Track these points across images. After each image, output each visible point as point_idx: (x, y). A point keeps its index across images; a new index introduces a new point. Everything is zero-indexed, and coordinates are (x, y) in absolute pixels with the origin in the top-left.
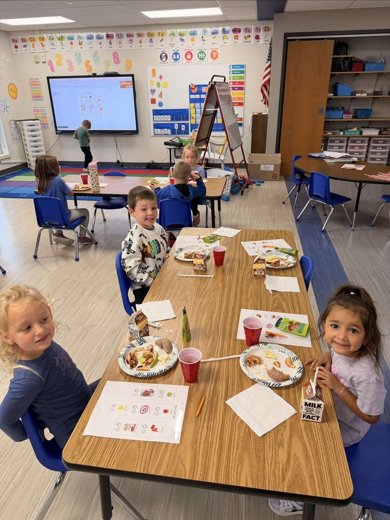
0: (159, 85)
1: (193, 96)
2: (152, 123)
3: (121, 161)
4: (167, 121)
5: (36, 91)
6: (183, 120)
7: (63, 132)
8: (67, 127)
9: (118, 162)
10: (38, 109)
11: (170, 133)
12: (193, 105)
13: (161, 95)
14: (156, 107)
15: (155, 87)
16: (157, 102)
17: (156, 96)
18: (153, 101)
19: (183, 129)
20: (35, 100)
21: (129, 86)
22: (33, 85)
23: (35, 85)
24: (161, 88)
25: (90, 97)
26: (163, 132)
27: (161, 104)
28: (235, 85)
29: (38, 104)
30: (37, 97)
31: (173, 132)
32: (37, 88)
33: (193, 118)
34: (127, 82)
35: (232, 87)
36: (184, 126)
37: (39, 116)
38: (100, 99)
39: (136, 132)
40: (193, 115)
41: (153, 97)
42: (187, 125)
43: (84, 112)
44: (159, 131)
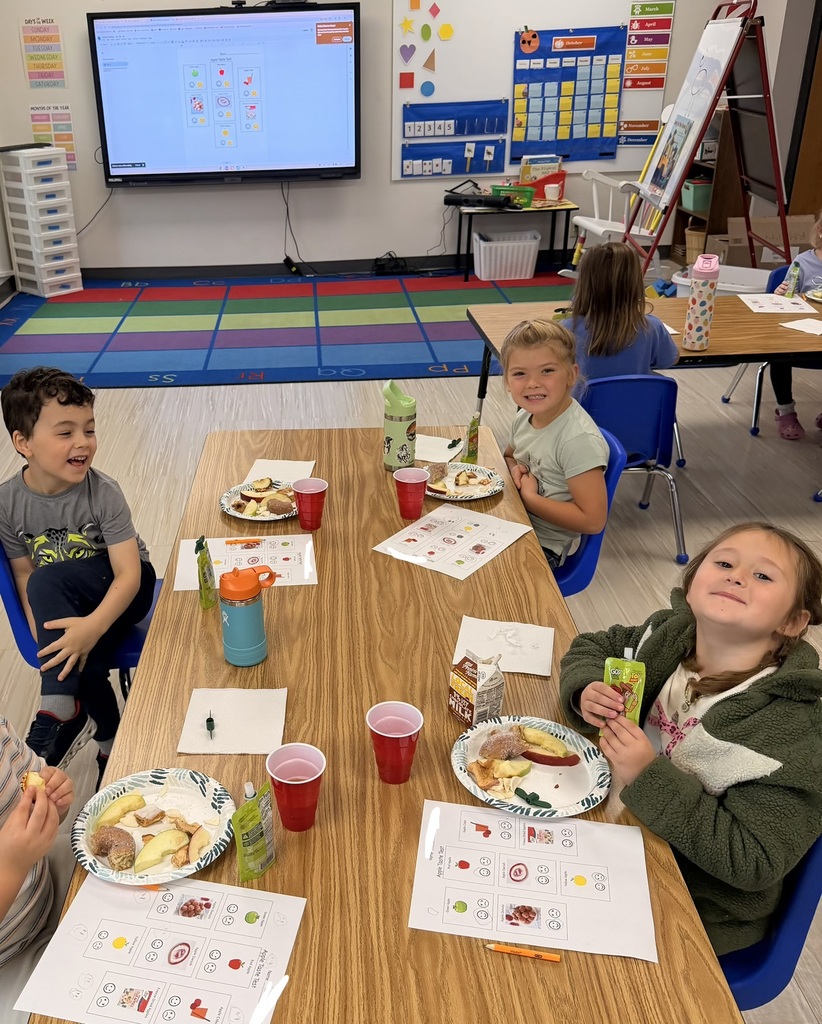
0: (426, 32)
1: (523, 64)
2: (398, 143)
3: (296, 259)
4: (444, 136)
5: (43, 58)
6: (491, 132)
7: (129, 181)
8: (142, 165)
9: (288, 261)
10: (45, 112)
11: (449, 170)
12: (521, 88)
13: (430, 64)
14: (414, 96)
15: (414, 39)
16: (418, 82)
17: (415, 66)
18: (407, 80)
19: (487, 158)
20: (39, 85)
21: (345, 39)
22: (33, 39)
23: (42, 39)
24: (434, 43)
25: (222, 72)
26: (427, 168)
27: (428, 89)
28: (647, 28)
29: (48, 98)
30: (46, 76)
31: (459, 167)
32: (49, 48)
33: (520, 125)
34: (339, 25)
35: (637, 37)
36: (491, 149)
37: (48, 132)
38: (250, 79)
39: (353, 173)
40: (521, 118)
41: (407, 70)
42: (500, 147)
43: (200, 117)
44: (416, 166)
